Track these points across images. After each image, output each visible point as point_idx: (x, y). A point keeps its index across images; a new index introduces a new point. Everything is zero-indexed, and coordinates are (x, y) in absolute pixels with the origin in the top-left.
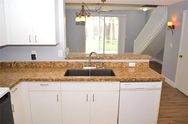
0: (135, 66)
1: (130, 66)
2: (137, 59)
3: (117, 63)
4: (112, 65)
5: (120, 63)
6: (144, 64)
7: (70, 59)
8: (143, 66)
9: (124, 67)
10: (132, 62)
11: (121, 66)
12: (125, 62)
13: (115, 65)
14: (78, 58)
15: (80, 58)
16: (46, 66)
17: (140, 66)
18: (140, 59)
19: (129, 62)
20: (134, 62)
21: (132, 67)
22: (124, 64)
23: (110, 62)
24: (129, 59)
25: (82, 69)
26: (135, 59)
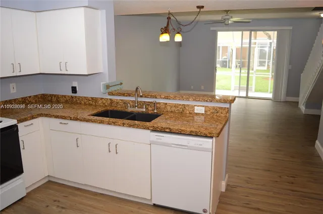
0: (204, 112)
1: (196, 111)
2: (207, 101)
3: (176, 106)
4: (169, 108)
5: (180, 107)
6: (220, 110)
7: (114, 95)
8: (218, 114)
9: (188, 112)
10: (199, 106)
11: (183, 111)
12: (188, 105)
13: (173, 109)
14: (123, 95)
15: (126, 95)
16: (87, 103)
17: (213, 113)
18: (211, 101)
19: (195, 106)
20: (203, 106)
21: (199, 114)
22: (187, 108)
23: (166, 104)
24: (195, 100)
25: (126, 110)
26: (204, 101)
